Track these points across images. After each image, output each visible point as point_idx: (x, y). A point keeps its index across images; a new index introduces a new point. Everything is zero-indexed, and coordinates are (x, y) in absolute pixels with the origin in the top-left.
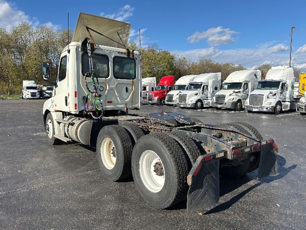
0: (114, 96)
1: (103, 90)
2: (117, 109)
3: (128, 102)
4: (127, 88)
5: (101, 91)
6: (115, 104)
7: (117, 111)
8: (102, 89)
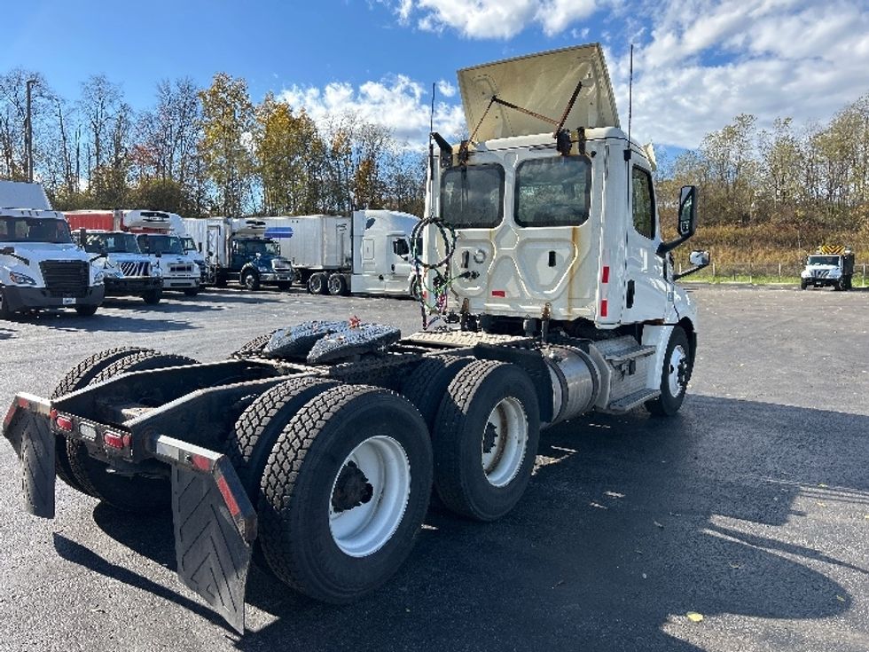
0: (512, 279)
1: (482, 262)
2: (517, 315)
3: (553, 298)
4: (552, 255)
5: (477, 262)
6: (512, 301)
7: (519, 320)
8: (480, 258)
